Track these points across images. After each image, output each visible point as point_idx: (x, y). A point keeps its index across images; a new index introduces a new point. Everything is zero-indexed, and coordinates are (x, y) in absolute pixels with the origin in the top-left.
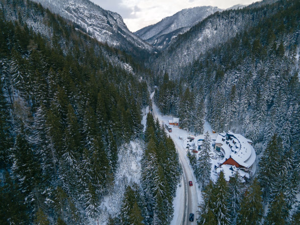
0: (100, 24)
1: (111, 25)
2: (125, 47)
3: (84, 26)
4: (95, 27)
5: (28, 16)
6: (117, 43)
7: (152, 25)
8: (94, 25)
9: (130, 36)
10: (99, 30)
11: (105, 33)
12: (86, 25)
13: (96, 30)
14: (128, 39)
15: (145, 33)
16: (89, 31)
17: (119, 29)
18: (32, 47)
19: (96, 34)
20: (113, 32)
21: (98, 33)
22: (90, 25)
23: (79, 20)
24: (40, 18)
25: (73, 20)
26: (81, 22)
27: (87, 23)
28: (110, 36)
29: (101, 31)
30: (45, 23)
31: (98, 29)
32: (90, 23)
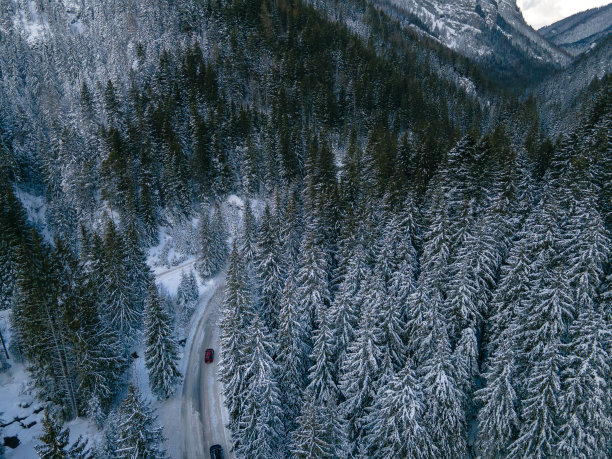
0: (460, 14)
1: (483, 15)
2: (502, 58)
3: (430, 19)
4: (449, 21)
5: (349, 14)
6: (486, 50)
7: (595, 9)
8: (448, 16)
9: (522, 35)
10: (457, 25)
11: (466, 31)
12: (433, 17)
13: (449, 25)
14: (513, 42)
15: (573, 27)
16: (437, 28)
17: (500, 20)
18: (351, 45)
19: (448, 34)
20: (484, 28)
21: (452, 31)
22: (442, 16)
23: (423, 9)
24: (360, 15)
25: (412, 9)
26: (426, 11)
27: (436, 13)
28: (477, 37)
29: (458, 28)
30: (364, 21)
31: (454, 23)
32: (442, 12)
